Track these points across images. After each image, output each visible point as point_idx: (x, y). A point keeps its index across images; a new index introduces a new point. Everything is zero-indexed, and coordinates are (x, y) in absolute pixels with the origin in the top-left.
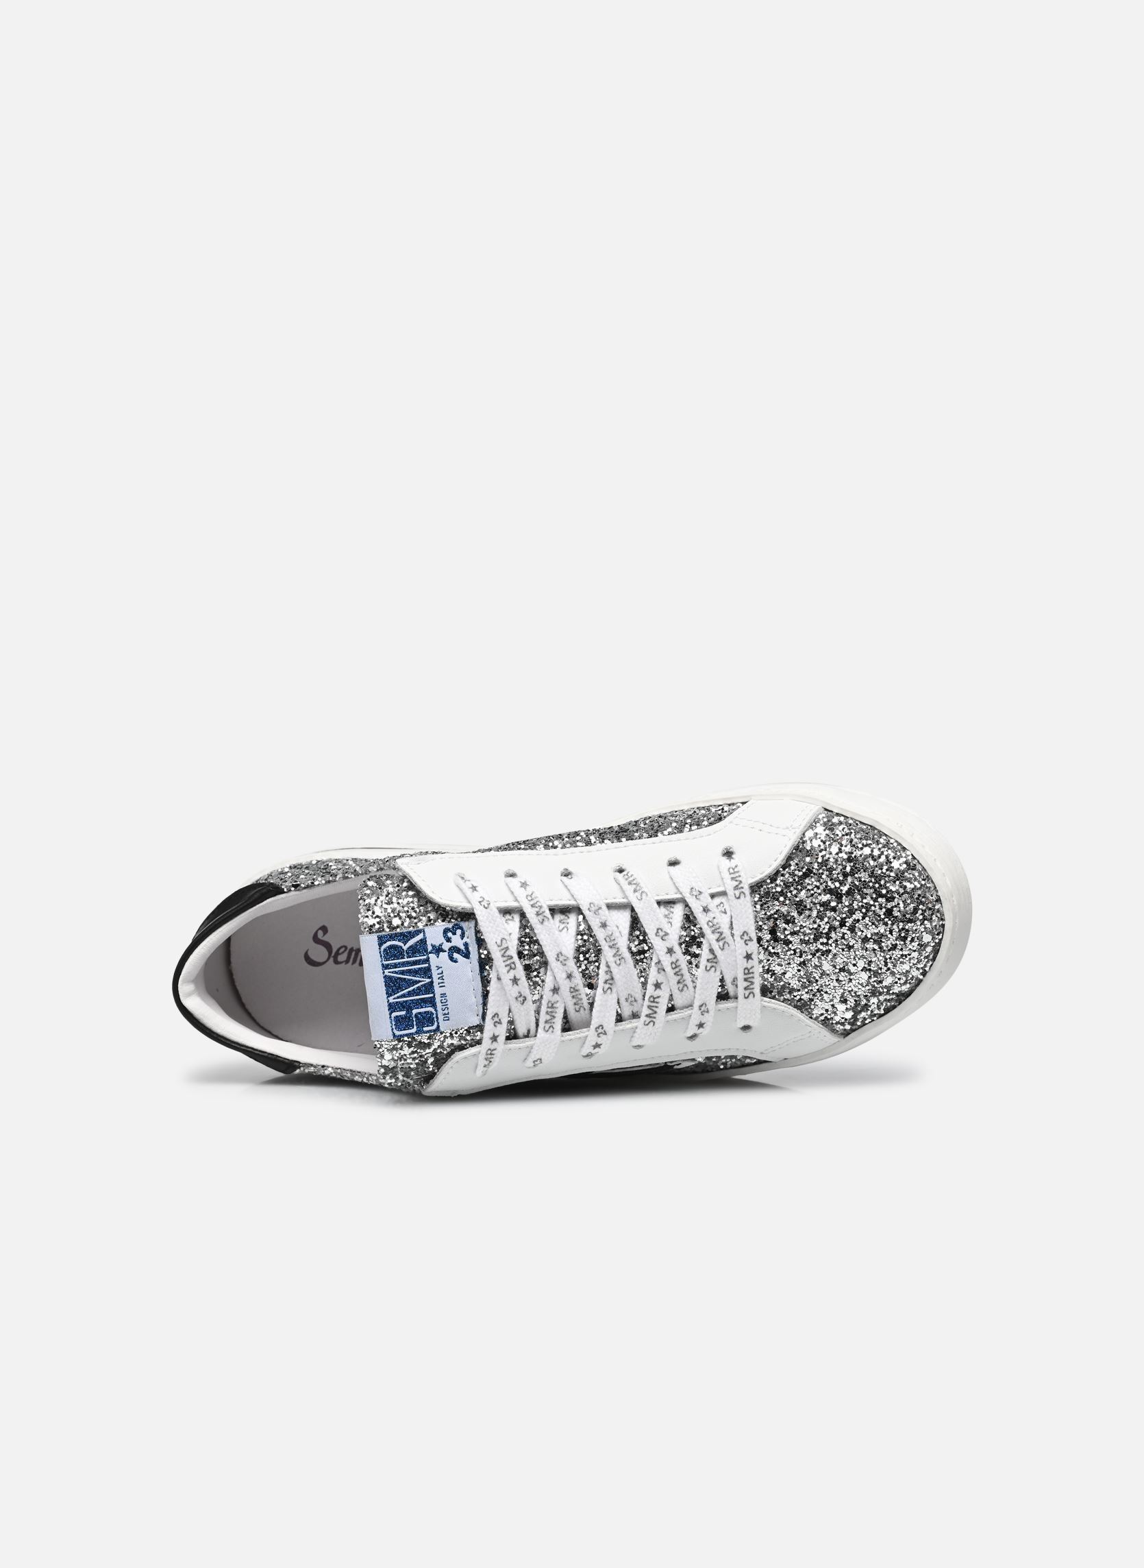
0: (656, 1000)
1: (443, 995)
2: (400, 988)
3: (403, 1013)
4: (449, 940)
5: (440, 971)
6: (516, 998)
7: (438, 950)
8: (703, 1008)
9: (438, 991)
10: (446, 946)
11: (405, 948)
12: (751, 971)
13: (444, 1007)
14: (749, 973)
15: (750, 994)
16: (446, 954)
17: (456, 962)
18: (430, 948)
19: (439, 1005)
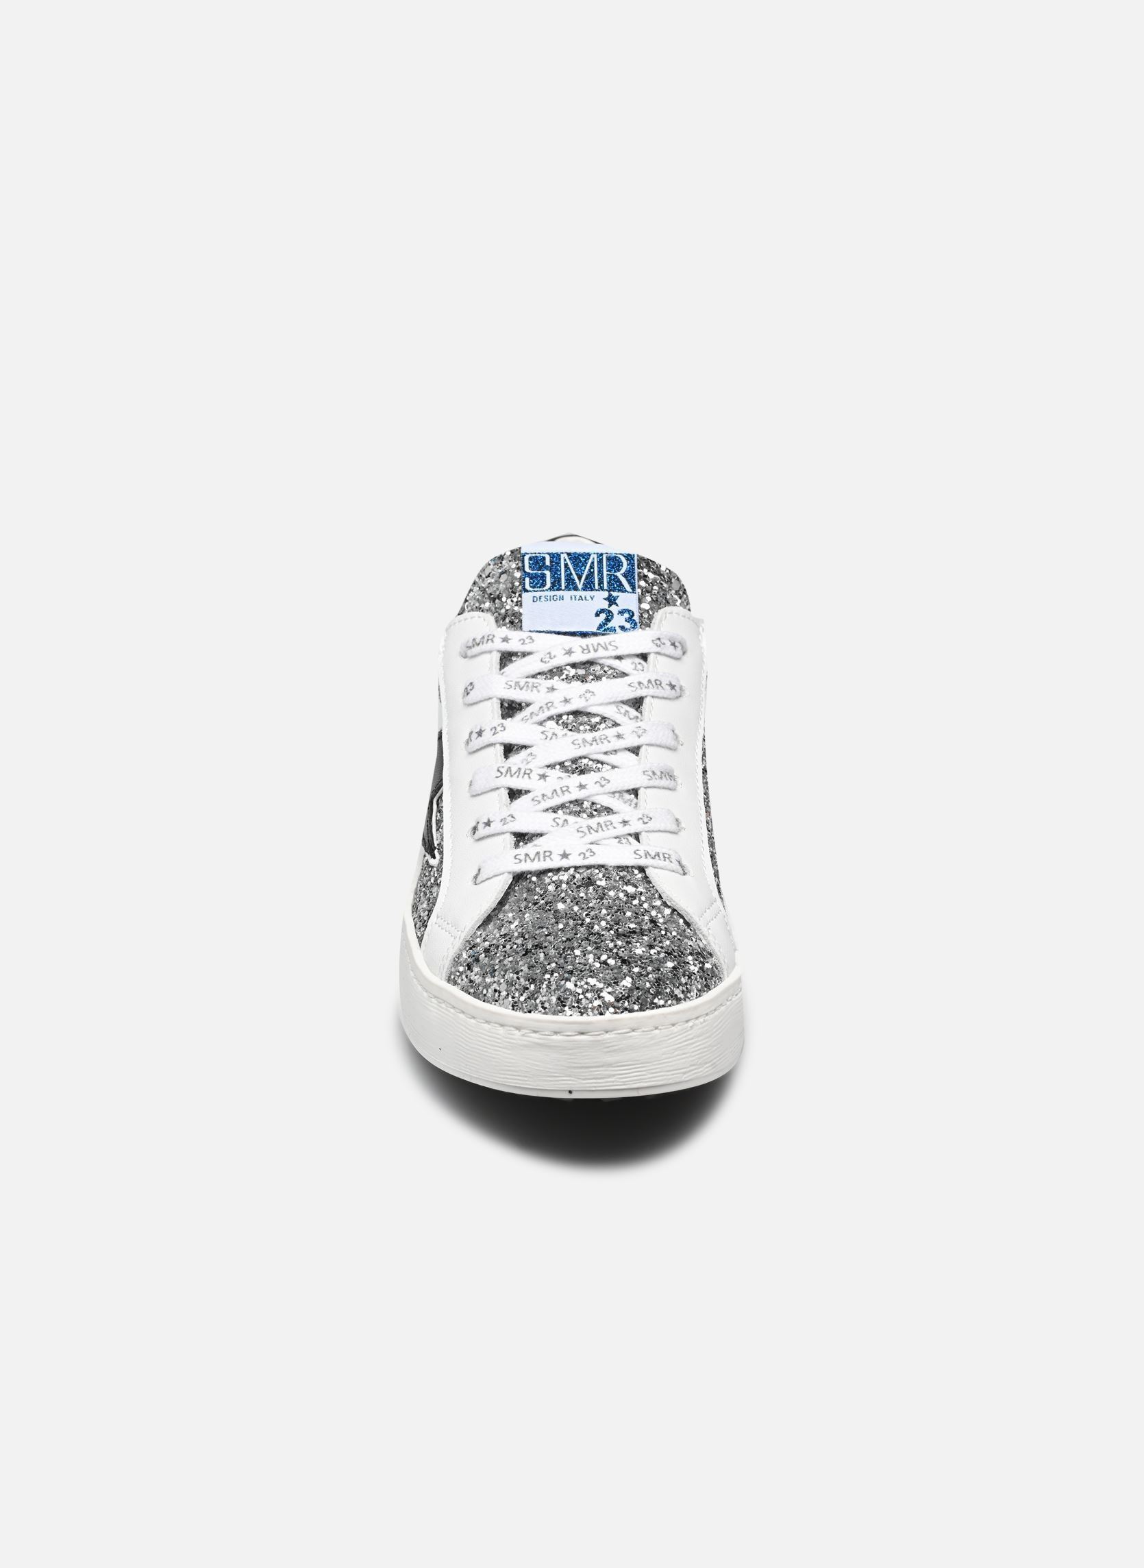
0: (526, 776)
1: (562, 598)
2: (576, 566)
3: (548, 564)
4: (621, 613)
5: (588, 598)
6: (549, 653)
7: (612, 601)
8: (510, 818)
9: (567, 594)
10: (614, 609)
11: (619, 574)
13: (549, 598)
15: (521, 860)
16: (607, 608)
17: (597, 615)
18: (614, 594)
19: (552, 593)
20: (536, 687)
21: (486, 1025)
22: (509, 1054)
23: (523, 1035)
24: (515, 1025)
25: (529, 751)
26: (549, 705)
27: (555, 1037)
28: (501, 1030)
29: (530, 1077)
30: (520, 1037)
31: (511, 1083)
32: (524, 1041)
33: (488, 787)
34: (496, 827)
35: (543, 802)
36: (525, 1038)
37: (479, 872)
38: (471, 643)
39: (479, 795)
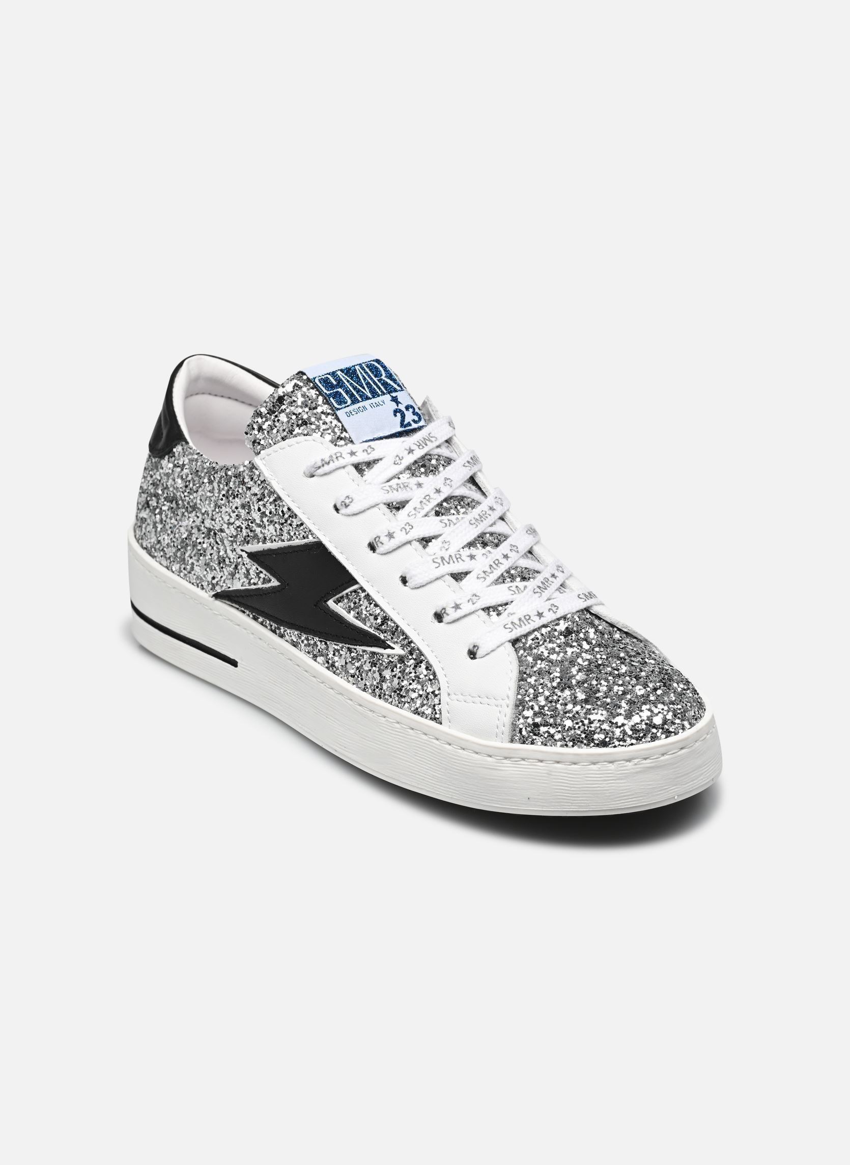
0: (459, 559)
1: (365, 408)
2: (351, 378)
3: (335, 383)
4: (407, 409)
5: (381, 403)
6: (397, 456)
7: (395, 401)
8: (474, 598)
9: (366, 403)
10: (402, 408)
11: (383, 378)
12: (529, 621)
13: (356, 410)
14: (527, 620)
15: (510, 628)
16: (396, 408)
17: (395, 415)
18: (393, 395)
19: (355, 407)
20: (407, 486)
21: (592, 766)
22: (624, 783)
23: (636, 764)
24: (626, 758)
25: (440, 539)
26: (427, 498)
27: (662, 758)
28: (612, 766)
29: (645, 796)
30: (633, 767)
31: (626, 805)
32: (638, 768)
33: (433, 577)
34: (466, 608)
35: (487, 577)
36: (637, 766)
37: (476, 648)
38: (320, 464)
39: (423, 586)
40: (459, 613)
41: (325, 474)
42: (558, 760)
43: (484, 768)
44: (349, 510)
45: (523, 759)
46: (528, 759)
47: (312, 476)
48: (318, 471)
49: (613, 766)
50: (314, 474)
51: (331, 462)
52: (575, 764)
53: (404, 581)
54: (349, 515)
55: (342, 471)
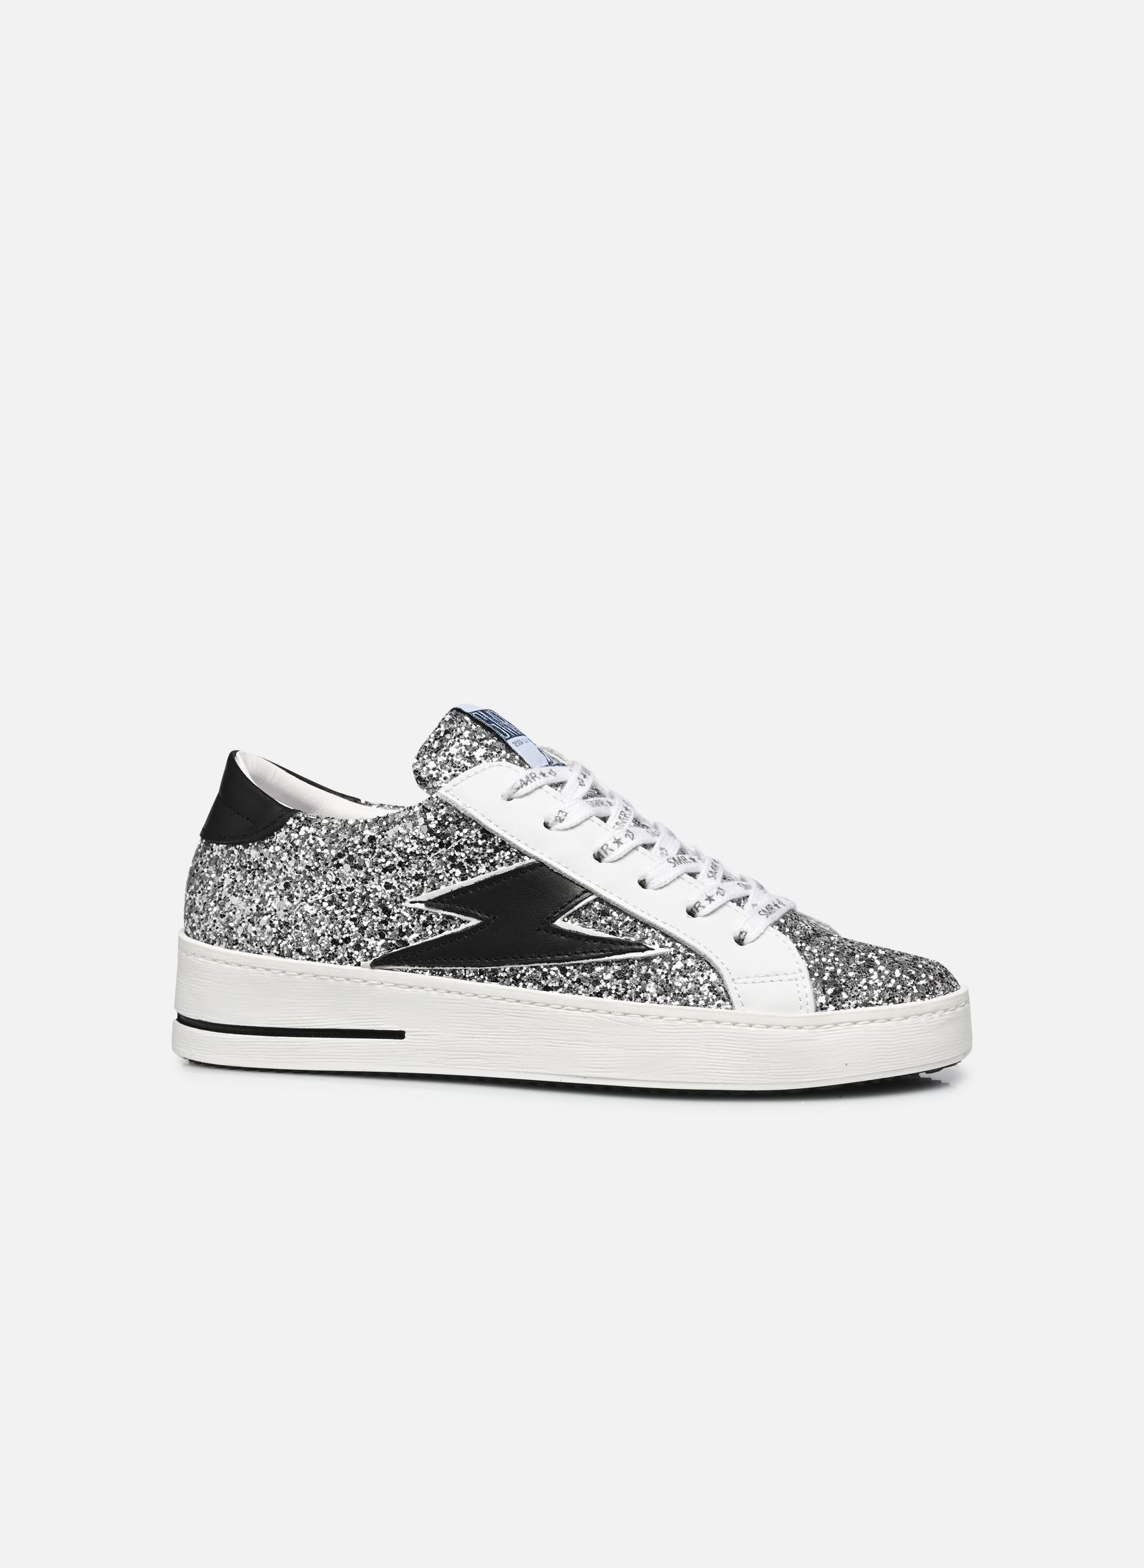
8: (720, 891)
15: (765, 914)
20: (603, 803)
25: (656, 847)
26: (623, 814)
33: (671, 877)
34: (718, 900)
35: (715, 876)
37: (744, 934)
38: (519, 784)
39: (667, 885)
40: (714, 905)
41: (527, 794)
42: (872, 1018)
43: (796, 1041)
44: (565, 824)
45: (836, 1025)
46: (841, 1023)
47: (509, 799)
48: (519, 791)
49: (923, 1019)
50: (512, 797)
51: (529, 783)
52: (889, 1020)
53: (643, 884)
54: (566, 830)
55: (540, 790)
